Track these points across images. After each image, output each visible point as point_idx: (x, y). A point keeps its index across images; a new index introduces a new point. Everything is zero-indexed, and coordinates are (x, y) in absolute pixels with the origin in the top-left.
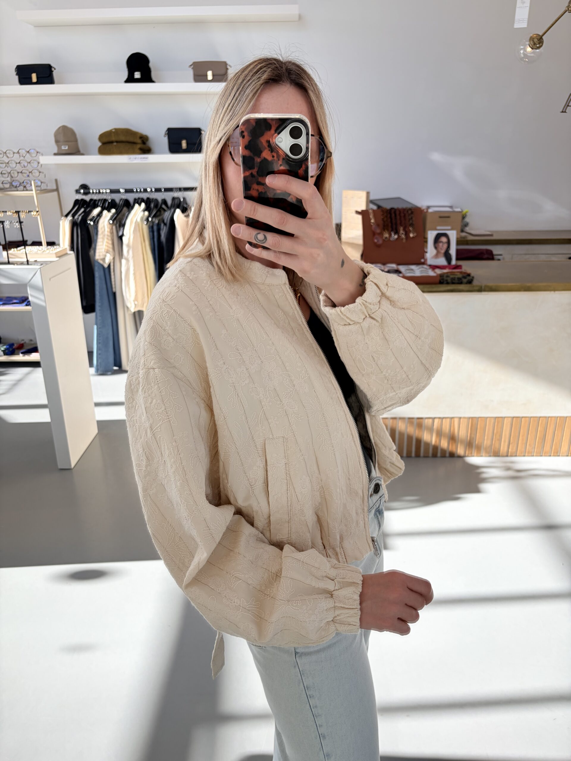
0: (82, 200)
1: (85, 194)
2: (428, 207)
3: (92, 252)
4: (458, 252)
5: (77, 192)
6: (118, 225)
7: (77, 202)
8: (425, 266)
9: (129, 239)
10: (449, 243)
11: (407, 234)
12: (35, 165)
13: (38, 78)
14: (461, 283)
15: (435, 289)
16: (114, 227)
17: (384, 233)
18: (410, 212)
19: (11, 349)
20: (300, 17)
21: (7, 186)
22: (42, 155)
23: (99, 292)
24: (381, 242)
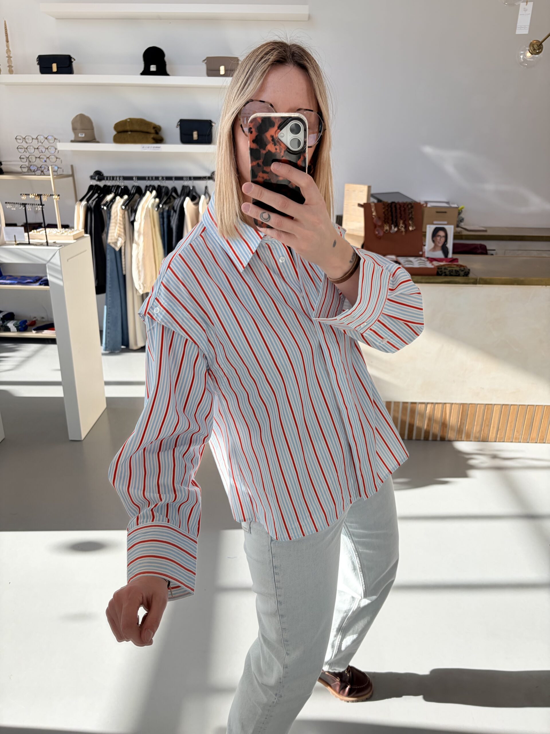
0: (96, 185)
1: (100, 180)
2: (426, 203)
3: (104, 236)
4: (454, 245)
5: (92, 178)
6: (130, 211)
7: (91, 187)
8: (423, 259)
9: (140, 224)
10: (446, 236)
11: (406, 227)
12: (52, 150)
13: (58, 68)
14: (459, 275)
15: (432, 281)
16: (126, 212)
17: (385, 225)
18: (410, 206)
19: (24, 326)
20: (310, 17)
21: (25, 170)
22: (60, 142)
23: (110, 274)
24: (381, 234)
